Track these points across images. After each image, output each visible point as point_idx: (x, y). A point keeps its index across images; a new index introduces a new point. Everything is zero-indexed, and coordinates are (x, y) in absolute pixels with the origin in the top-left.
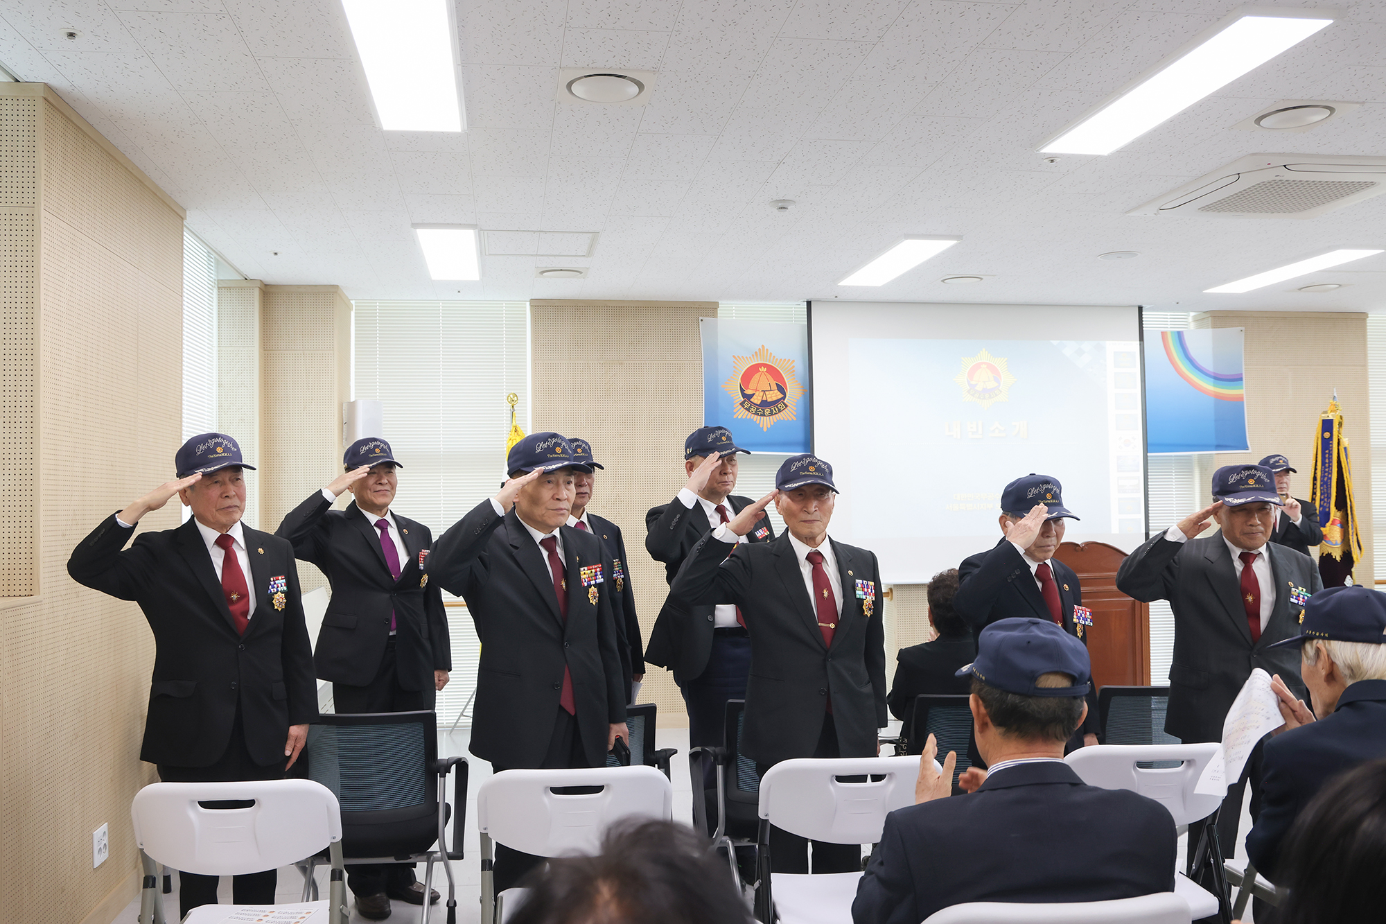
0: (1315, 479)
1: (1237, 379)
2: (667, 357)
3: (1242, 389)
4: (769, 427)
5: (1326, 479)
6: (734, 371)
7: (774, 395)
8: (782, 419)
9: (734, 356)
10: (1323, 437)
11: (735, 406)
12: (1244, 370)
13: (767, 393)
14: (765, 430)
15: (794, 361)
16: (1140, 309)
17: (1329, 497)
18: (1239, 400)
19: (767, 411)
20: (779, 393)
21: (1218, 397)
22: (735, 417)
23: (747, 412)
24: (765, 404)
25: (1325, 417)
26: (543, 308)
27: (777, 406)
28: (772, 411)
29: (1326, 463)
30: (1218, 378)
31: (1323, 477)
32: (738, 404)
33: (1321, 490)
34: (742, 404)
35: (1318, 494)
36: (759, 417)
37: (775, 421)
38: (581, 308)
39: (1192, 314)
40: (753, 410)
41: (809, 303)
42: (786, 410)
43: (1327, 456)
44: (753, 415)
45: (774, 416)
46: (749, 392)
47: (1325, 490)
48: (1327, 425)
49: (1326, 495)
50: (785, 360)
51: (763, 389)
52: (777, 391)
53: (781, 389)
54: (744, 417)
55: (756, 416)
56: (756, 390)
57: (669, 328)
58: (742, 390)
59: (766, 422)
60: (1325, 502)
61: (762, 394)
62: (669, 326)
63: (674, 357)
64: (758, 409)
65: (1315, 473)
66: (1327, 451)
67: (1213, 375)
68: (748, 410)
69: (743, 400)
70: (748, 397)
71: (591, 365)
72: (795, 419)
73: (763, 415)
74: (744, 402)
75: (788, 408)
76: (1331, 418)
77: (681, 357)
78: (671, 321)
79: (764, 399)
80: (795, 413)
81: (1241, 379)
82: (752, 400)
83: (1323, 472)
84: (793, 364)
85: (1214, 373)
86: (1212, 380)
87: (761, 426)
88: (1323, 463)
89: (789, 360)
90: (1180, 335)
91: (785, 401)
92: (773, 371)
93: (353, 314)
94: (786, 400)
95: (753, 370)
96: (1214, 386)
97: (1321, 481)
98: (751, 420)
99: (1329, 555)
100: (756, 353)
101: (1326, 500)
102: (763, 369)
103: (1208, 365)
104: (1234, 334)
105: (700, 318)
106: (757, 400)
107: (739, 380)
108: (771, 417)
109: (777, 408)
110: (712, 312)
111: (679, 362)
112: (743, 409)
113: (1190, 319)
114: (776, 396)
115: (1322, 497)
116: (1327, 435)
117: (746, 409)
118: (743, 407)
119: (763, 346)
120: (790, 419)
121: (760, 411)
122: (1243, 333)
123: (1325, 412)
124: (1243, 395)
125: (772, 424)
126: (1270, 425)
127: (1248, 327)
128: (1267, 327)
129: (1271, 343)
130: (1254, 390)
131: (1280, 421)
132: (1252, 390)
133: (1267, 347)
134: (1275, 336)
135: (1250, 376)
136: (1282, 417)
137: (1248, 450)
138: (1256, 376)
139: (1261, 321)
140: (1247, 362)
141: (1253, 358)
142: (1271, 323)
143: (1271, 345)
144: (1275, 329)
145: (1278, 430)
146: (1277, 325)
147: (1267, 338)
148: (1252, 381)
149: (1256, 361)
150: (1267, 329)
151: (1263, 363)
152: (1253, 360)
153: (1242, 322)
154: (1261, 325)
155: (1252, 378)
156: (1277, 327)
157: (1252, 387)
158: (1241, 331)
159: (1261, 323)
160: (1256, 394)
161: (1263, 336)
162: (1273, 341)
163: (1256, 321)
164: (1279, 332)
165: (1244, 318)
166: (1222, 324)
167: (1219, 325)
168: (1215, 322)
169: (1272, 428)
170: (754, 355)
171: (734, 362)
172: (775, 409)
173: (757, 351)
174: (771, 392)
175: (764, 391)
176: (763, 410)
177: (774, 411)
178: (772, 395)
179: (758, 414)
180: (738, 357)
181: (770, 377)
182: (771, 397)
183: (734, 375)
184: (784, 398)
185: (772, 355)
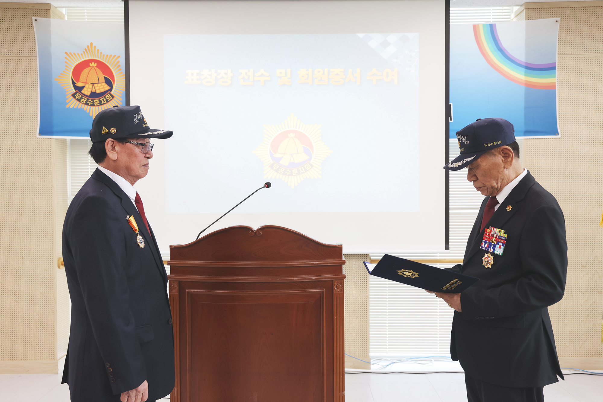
1: (551, 68)
2: (5, 53)
6: (66, 66)
7: (102, 87)
9: (66, 53)
11: (67, 97)
12: (557, 59)
13: (95, 85)
15: (119, 57)
16: (448, 2)
18: (552, 87)
19: (96, 101)
20: (106, 85)
21: (528, 85)
22: (67, 106)
23: (78, 102)
24: (94, 95)
27: (105, 97)
28: (100, 101)
30: (530, 68)
32: (70, 95)
34: (74, 95)
36: (89, 107)
40: (84, 100)
41: (126, 3)
42: (113, 100)
44: (83, 105)
45: (102, 106)
46: (79, 84)
50: (111, 56)
51: (93, 82)
52: (104, 84)
53: (109, 82)
54: (76, 107)
55: (86, 106)
56: (86, 83)
57: (6, 27)
58: (74, 83)
59: (95, 111)
61: (91, 86)
62: (6, 25)
63: (12, 54)
64: (88, 99)
67: (524, 64)
68: (79, 100)
69: (74, 91)
70: (79, 89)
73: (93, 105)
74: (75, 94)
75: (115, 98)
77: (18, 54)
78: (8, 21)
79: (94, 91)
80: (121, 104)
81: (554, 68)
82: (83, 92)
84: (117, 59)
85: (526, 63)
86: (524, 69)
87: (91, 115)
89: (115, 56)
90: (492, 28)
91: (112, 93)
92: (102, 66)
95: (85, 64)
96: (525, 75)
98: (82, 110)
100: (85, 49)
102: (93, 65)
103: (520, 54)
104: (549, 25)
105: (34, 18)
106: (87, 91)
107: (71, 75)
108: (100, 107)
109: (105, 98)
110: (45, 12)
111: (17, 58)
112: (74, 99)
113: (513, 13)
114: (104, 88)
117: (77, 99)
118: (75, 97)
119: (91, 44)
121: (90, 102)
122: (558, 24)
124: (555, 83)
126: (582, 112)
127: (564, 18)
128: (584, 17)
129: (588, 32)
130: (568, 78)
131: (593, 108)
132: (565, 78)
133: (584, 37)
134: (593, 26)
135: (563, 65)
136: (595, 103)
137: (558, 135)
138: (570, 65)
139: (578, 11)
140: (561, 52)
141: (568, 48)
142: (589, 13)
143: (588, 34)
144: (593, 19)
145: (591, 116)
146: (595, 15)
147: (584, 28)
148: (566, 70)
149: (570, 50)
150: (584, 19)
151: (579, 52)
152: (568, 50)
153: (558, 13)
154: (578, 15)
155: (566, 67)
156: (595, 17)
157: (565, 76)
158: (557, 21)
159: (578, 13)
160: (570, 82)
161: (580, 26)
162: (591, 30)
163: (573, 11)
164: (597, 21)
165: (560, 9)
166: (536, 16)
167: (534, 16)
168: (530, 14)
169: (584, 114)
170: (84, 52)
171: (66, 58)
172: (103, 100)
173: (87, 48)
174: (99, 85)
175: (93, 84)
176: (93, 100)
177: (103, 102)
178: (101, 87)
179: (88, 104)
180: (70, 53)
181: (99, 71)
182: (99, 89)
183: (66, 69)
184: (111, 90)
185: (100, 52)
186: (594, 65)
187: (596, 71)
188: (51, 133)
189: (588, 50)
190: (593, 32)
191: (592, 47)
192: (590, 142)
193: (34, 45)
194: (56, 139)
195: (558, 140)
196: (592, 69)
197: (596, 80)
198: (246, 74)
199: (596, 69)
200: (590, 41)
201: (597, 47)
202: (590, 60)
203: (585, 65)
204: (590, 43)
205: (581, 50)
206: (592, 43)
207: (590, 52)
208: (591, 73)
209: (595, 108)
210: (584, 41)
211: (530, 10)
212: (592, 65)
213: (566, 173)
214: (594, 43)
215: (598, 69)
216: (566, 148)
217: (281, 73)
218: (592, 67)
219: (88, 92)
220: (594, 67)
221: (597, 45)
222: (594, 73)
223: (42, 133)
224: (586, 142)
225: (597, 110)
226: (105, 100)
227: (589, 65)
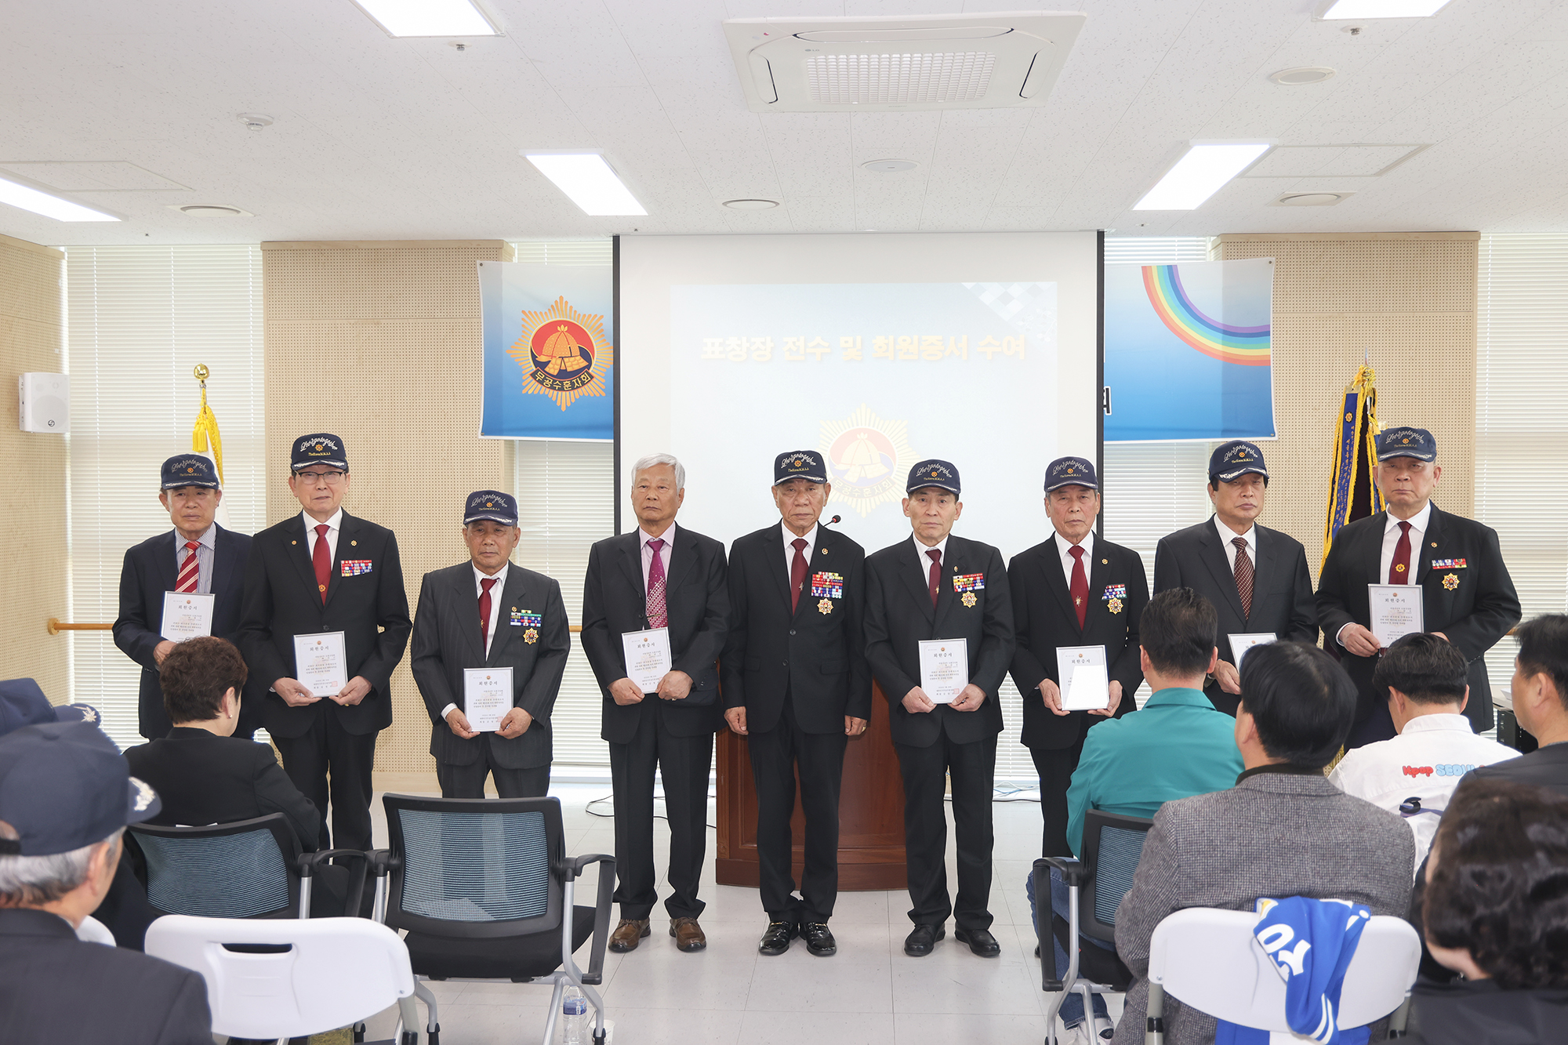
0: (1334, 481)
1: (1262, 333)
2: (436, 314)
3: (1268, 347)
4: (569, 404)
5: (1344, 482)
6: (523, 332)
7: (576, 362)
8: (586, 394)
9: (524, 312)
10: (1345, 419)
11: (524, 378)
12: (1272, 320)
13: (566, 360)
14: (563, 409)
15: (602, 317)
16: (1101, 236)
17: (1345, 510)
18: (1265, 363)
19: (567, 384)
20: (582, 359)
21: (1229, 360)
22: (524, 392)
23: (540, 386)
24: (563, 374)
25: (1349, 390)
26: (277, 252)
27: (579, 377)
28: (573, 384)
29: (1347, 459)
30: (1230, 332)
31: (1341, 478)
32: (528, 375)
33: (1338, 498)
34: (533, 375)
35: (1335, 502)
36: (556, 392)
37: (577, 397)
38: (326, 252)
39: (1213, 238)
40: (548, 382)
41: (616, 240)
42: (592, 382)
43: (1348, 448)
44: (548, 390)
45: (576, 391)
46: (542, 359)
47: (1342, 498)
48: (1351, 402)
49: (1343, 506)
50: (590, 315)
51: (562, 355)
52: (579, 357)
53: (586, 355)
54: (536, 392)
55: (551, 391)
56: (552, 357)
57: (439, 276)
58: (534, 357)
59: (564, 399)
60: (1341, 516)
61: (559, 361)
62: (439, 273)
63: (445, 314)
64: (554, 381)
65: (1335, 473)
66: (1348, 441)
67: (1222, 328)
68: (541, 382)
69: (535, 369)
70: (541, 366)
71: (339, 326)
72: (604, 394)
73: (562, 389)
74: (536, 372)
75: (594, 380)
76: (1355, 391)
77: (455, 314)
78: (442, 266)
79: (563, 368)
80: (604, 387)
81: (1267, 334)
82: (547, 369)
83: (1343, 471)
84: (601, 321)
85: (1225, 326)
86: (1221, 335)
87: (558, 404)
88: (1344, 459)
89: (596, 315)
90: (1171, 272)
91: (590, 371)
92: (576, 331)
93: (64, 264)
94: (591, 369)
95: (550, 329)
96: (1224, 344)
98: (545, 396)
100: (552, 306)
102: (563, 328)
103: (1214, 311)
104: (1259, 269)
105: (478, 262)
106: (553, 369)
107: (530, 344)
108: (572, 392)
109: (580, 379)
110: (495, 253)
111: (452, 320)
112: (534, 381)
113: (1209, 246)
114: (578, 364)
116: (1349, 417)
117: (539, 381)
118: (535, 378)
119: (561, 298)
120: (598, 395)
121: (557, 384)
122: (1273, 266)
123: (1350, 384)
124: (1269, 356)
125: (573, 401)
126: (1311, 401)
127: (1282, 257)
128: (1312, 257)
129: (1318, 280)
130: (1288, 349)
131: (1327, 394)
132: (1285, 349)
133: (1312, 286)
134: (1325, 270)
135: (1282, 329)
136: (1331, 388)
137: (1274, 436)
138: (1292, 329)
139: (1302, 247)
140: (1278, 309)
141: (1288, 303)
142: (1319, 250)
143: (1318, 283)
144: (1325, 260)
145: (1324, 407)
146: (1329, 253)
147: (1312, 273)
148: (1285, 336)
149: (1292, 306)
150: (1312, 260)
151: (1305, 309)
152: (1288, 306)
153: (1272, 250)
154: (1302, 253)
155: (1285, 332)
156: (1329, 256)
157: (1285, 346)
158: (1270, 262)
159: (1302, 250)
160: (1291, 355)
161: (1305, 270)
162: (1322, 276)
163: (1296, 247)
164: (1332, 263)
165: (1275, 244)
166: (1239, 254)
167: (1236, 254)
168: (1229, 251)
169: (1314, 404)
170: (549, 310)
171: (523, 319)
172: (577, 381)
173: (554, 305)
174: (572, 359)
175: (563, 358)
176: (562, 382)
177: (576, 384)
178: (574, 363)
179: (554, 389)
180: (529, 312)
181: (571, 338)
182: (572, 366)
183: (522, 336)
184: (589, 367)
185: (573, 309)
186: (1328, 329)
187: (1331, 339)
188: (500, 432)
189: (1318, 306)
190: (1325, 280)
191: (1325, 302)
192: (1324, 447)
193: (477, 301)
194: (505, 440)
195: (1274, 443)
196: (1325, 336)
197: (1331, 352)
198: (794, 343)
199: (1331, 336)
200: (1322, 292)
201: (1331, 302)
202: (1321, 322)
203: (1315, 329)
204: (1321, 296)
205: (1308, 306)
206: (1325, 296)
207: (1321, 309)
208: (1325, 342)
209: (1331, 394)
210: (1312, 293)
211: (1229, 244)
212: (1325, 329)
213: (1287, 495)
214: (1328, 296)
215: (1335, 336)
216: (1287, 456)
217: (846, 342)
218: (1325, 332)
219: (555, 369)
220: (1328, 332)
221: (1332, 299)
222: (1328, 342)
223: (485, 432)
224: (1317, 447)
225: (1334, 397)
226: (579, 382)
227: (1321, 329)
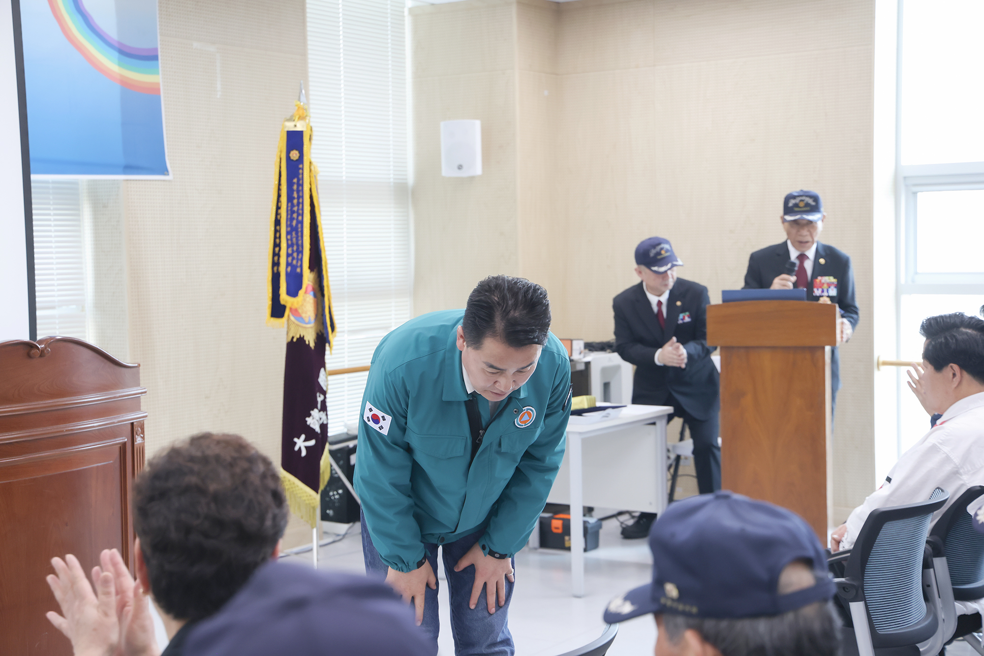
0: (277, 222)
1: (149, 57)
3: (158, 73)
5: (294, 223)
10: (288, 158)
12: (159, 43)
17: (300, 252)
18: (153, 92)
21: (125, 84)
25: (290, 126)
29: (294, 198)
30: (126, 53)
31: (290, 219)
33: (287, 240)
35: (284, 245)
43: (295, 187)
47: (294, 240)
48: (295, 140)
49: (295, 248)
60: (293, 259)
65: (277, 214)
66: (295, 180)
67: (116, 45)
76: (299, 129)
81: (156, 58)
83: (290, 212)
85: (120, 43)
86: (116, 54)
88: (290, 199)
96: (119, 65)
97: (287, 226)
99: (301, 340)
101: (295, 255)
115: (290, 251)
116: (295, 155)
123: (291, 119)
124: (158, 84)
126: (195, 137)
130: (174, 77)
131: (207, 131)
133: (189, 9)
136: (209, 125)
137: (168, 175)
138: (176, 56)
140: (164, 32)
141: (171, 25)
143: (194, 7)
145: (205, 145)
148: (171, 62)
152: (172, 29)
155: (170, 59)
160: (177, 85)
169: (197, 142)
187: (207, 70)
189: (195, 32)
191: (200, 30)
192: (207, 188)
195: (168, 183)
196: (202, 66)
197: (208, 85)
199: (207, 67)
200: (197, 18)
202: (199, 52)
206: (200, 22)
207: (198, 36)
208: (202, 73)
209: (210, 132)
210: (189, 16)
212: (202, 59)
214: (203, 22)
216: (179, 198)
224: (202, 188)
225: (212, 135)
227: (199, 59)
